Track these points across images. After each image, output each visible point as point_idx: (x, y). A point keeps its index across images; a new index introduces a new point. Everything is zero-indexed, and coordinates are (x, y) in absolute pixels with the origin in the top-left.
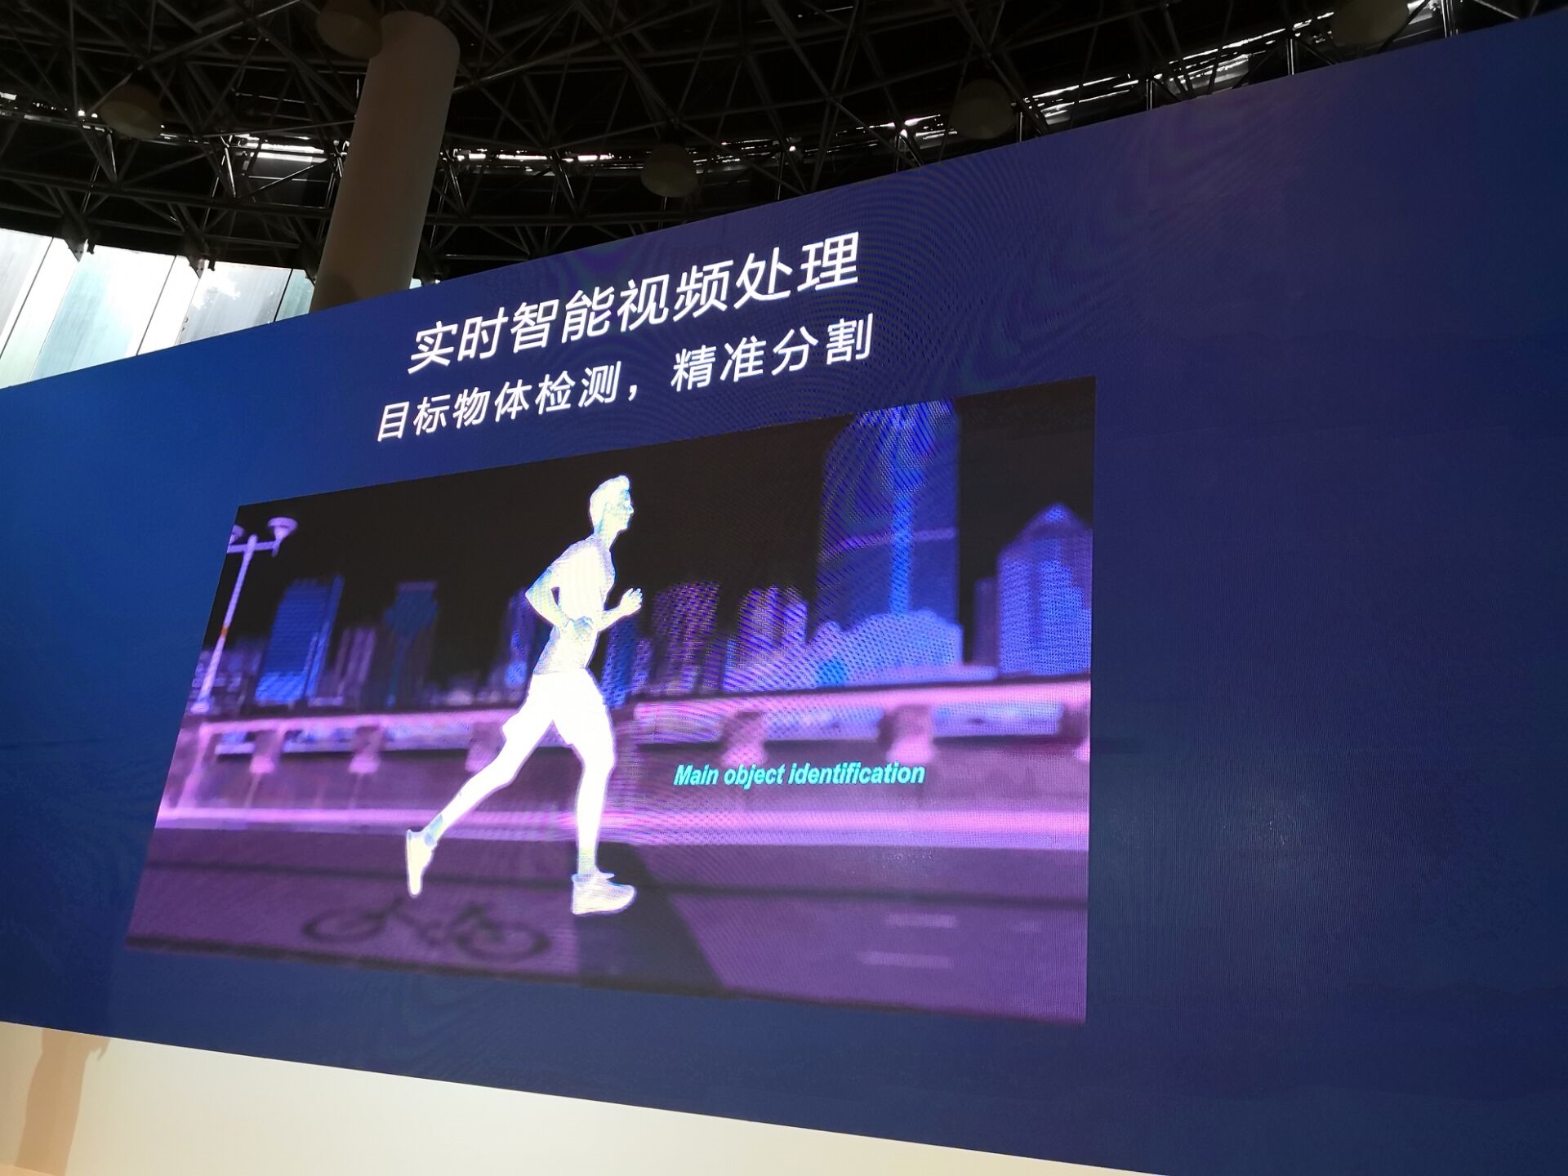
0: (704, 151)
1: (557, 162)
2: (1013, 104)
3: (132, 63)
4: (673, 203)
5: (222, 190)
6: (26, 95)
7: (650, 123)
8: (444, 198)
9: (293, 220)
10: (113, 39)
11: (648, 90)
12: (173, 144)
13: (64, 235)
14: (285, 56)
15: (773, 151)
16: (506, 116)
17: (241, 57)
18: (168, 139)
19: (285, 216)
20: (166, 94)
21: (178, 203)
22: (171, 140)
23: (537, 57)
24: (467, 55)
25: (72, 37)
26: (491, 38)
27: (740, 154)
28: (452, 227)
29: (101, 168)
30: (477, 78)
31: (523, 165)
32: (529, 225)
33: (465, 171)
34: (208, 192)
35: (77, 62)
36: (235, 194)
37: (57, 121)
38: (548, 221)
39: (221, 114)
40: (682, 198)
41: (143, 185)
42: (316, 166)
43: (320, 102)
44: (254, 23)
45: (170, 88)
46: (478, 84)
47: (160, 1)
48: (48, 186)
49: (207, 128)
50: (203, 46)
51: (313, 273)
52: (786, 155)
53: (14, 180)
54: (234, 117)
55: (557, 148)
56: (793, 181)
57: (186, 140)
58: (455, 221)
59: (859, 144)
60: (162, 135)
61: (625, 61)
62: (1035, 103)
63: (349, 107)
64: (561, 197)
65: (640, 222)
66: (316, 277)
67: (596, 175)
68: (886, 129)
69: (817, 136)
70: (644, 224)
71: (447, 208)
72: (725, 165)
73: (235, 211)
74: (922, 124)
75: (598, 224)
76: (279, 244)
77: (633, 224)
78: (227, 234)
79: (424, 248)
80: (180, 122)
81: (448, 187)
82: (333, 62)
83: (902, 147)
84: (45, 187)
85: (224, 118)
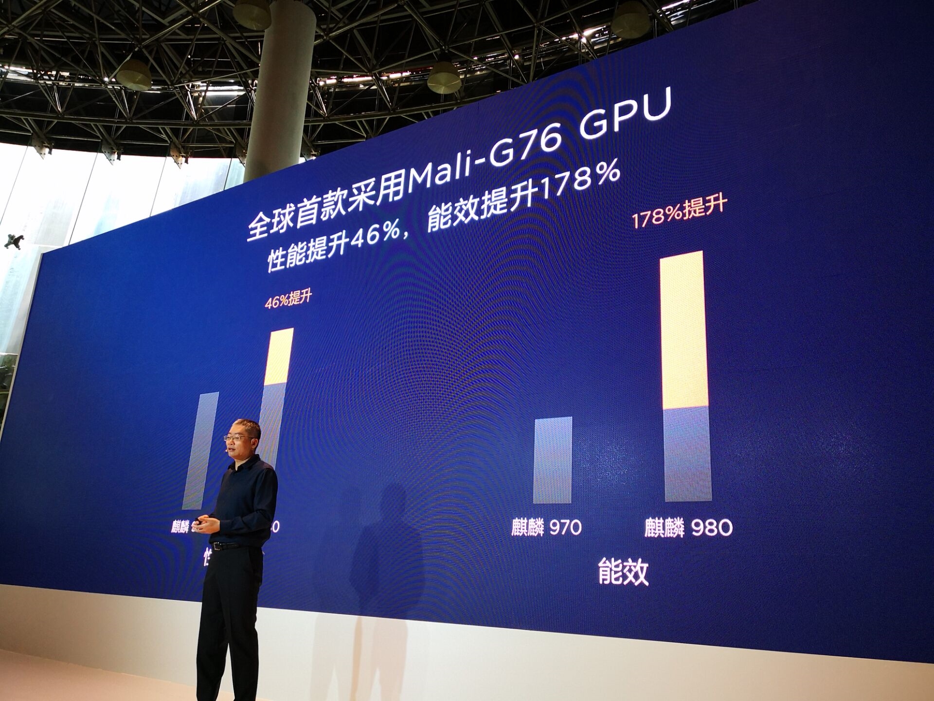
0: (463, 64)
1: (378, 79)
2: (651, 14)
3: (132, 47)
4: (447, 97)
5: (188, 116)
6: (76, 72)
7: (430, 50)
8: (314, 108)
9: (229, 130)
10: (118, 34)
11: (428, 31)
12: (159, 92)
13: (104, 152)
14: (215, 33)
15: (505, 60)
16: (346, 56)
17: (192, 37)
18: (156, 90)
19: (225, 128)
20: (152, 64)
21: (166, 127)
22: (158, 90)
23: (361, 18)
24: (320, 21)
25: (97, 36)
26: (333, 9)
27: (485, 64)
28: (320, 125)
29: (120, 110)
30: (327, 35)
31: (357, 84)
32: (363, 120)
33: (325, 91)
34: (180, 118)
35: (101, 50)
36: (196, 118)
37: (93, 85)
38: (375, 115)
39: (184, 72)
40: (453, 94)
41: (144, 117)
42: (240, 97)
43: (239, 59)
44: (197, 16)
45: (154, 59)
46: (328, 39)
47: (144, 9)
48: (92, 124)
49: (177, 81)
50: (170, 33)
51: (244, 160)
52: (513, 61)
53: (73, 122)
54: (191, 73)
55: (378, 71)
56: (518, 76)
57: (166, 89)
58: (321, 121)
59: (557, 50)
60: (152, 87)
61: (413, 14)
62: (664, 12)
63: (255, 60)
64: (381, 100)
65: (429, 111)
66: (245, 162)
67: (402, 85)
68: (572, 39)
69: (532, 48)
70: (431, 112)
71: (317, 114)
72: (477, 71)
73: (197, 128)
74: (595, 33)
75: (405, 114)
76: (224, 145)
77: (425, 113)
78: (193, 142)
79: (304, 137)
80: (161, 78)
81: (316, 100)
82: (245, 34)
83: (583, 49)
84: (90, 124)
85: (185, 74)
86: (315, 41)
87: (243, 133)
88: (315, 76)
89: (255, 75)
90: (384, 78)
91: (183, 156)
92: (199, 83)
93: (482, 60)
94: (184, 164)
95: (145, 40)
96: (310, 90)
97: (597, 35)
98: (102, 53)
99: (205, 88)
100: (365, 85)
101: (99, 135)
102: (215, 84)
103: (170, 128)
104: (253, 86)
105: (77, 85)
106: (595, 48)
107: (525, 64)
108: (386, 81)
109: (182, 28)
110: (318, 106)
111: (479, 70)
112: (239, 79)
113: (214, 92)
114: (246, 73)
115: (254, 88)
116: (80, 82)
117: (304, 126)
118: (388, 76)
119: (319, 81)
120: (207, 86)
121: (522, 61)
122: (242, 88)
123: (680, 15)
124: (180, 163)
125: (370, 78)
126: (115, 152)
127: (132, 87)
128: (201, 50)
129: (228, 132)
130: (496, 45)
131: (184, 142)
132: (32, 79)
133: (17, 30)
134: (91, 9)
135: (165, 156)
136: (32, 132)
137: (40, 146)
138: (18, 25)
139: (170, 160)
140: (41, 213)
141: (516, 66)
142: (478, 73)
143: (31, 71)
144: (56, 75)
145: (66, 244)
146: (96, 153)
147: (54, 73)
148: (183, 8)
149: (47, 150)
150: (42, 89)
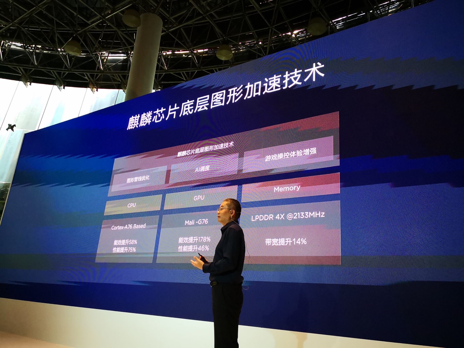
0: (234, 46)
1: (192, 52)
2: (327, 24)
3: (72, 34)
4: (226, 62)
5: (99, 68)
6: (44, 46)
7: (218, 39)
8: (161, 66)
9: (119, 75)
10: (66, 28)
11: (217, 30)
12: (85, 56)
13: (57, 84)
14: (114, 29)
15: (255, 44)
16: (177, 41)
17: (102, 30)
18: (83, 55)
19: (117, 74)
20: (82, 43)
21: (87, 73)
22: (84, 55)
23: (185, 23)
24: (165, 24)
25: (55, 28)
26: (171, 18)
27: (245, 46)
28: (163, 74)
29: (65, 65)
30: (168, 30)
31: (182, 54)
32: (184, 72)
33: (166, 57)
34: (95, 69)
35: (57, 35)
36: (102, 69)
37: (53, 52)
38: (190, 70)
39: (97, 47)
40: (228, 61)
41: (77, 68)
42: (124, 59)
43: (124, 41)
44: (105, 20)
45: (83, 40)
46: (168, 32)
47: (79, 16)
48: (51, 71)
49: (94, 51)
50: (91, 28)
51: (125, 90)
52: (259, 45)
53: (42, 70)
54: (101, 47)
55: (192, 48)
56: (261, 52)
57: (88, 55)
58: (164, 72)
59: (280, 40)
60: (82, 54)
61: (210, 21)
62: (333, 23)
63: (132, 42)
64: (194, 63)
65: (217, 68)
66: (126, 91)
67: (203, 55)
68: (288, 35)
69: (268, 39)
70: (218, 69)
71: (162, 69)
72: (241, 49)
73: (103, 74)
74: (299, 32)
75: (205, 70)
76: (115, 83)
77: (215, 69)
78: (100, 81)
79: (155, 80)
80: (86, 50)
81: (161, 62)
82: (127, 29)
83: (293, 40)
84: (50, 71)
85: (98, 48)
86: (162, 33)
87: (125, 77)
88: (161, 50)
89: (132, 49)
90: (195, 52)
91: (95, 88)
92: (104, 52)
93: (243, 44)
94: (96, 92)
95: (79, 31)
96: (158, 57)
97: (300, 33)
98: (58, 37)
99: (107, 55)
100: (185, 55)
101: (54, 76)
102: (112, 53)
103: (89, 74)
104: (131, 54)
105: (44, 52)
106: (299, 39)
107: (265, 46)
108: (196, 53)
109: (97, 25)
110: (162, 64)
111: (242, 49)
112: (124, 51)
113: (112, 57)
114: (127, 48)
115: (131, 55)
116: (47, 50)
117: (155, 74)
118: (197, 51)
119: (163, 53)
120: (108, 54)
121: (263, 45)
122: (125, 55)
123: (341, 24)
124: (94, 91)
125: (188, 52)
126: (62, 85)
127: (72, 53)
128: (106, 37)
129: (118, 77)
130: (250, 37)
131: (96, 81)
132: (23, 48)
133: (17, 25)
134: (53, 16)
135: (87, 88)
136: (22, 74)
137: (25, 81)
138: (17, 22)
139: (89, 89)
140: (25, 114)
141: (260, 47)
142: (241, 50)
143: (22, 45)
144: (35, 47)
145: (36, 129)
146: (53, 85)
147: (34, 46)
148: (98, 16)
149: (29, 83)
150: (27, 53)
